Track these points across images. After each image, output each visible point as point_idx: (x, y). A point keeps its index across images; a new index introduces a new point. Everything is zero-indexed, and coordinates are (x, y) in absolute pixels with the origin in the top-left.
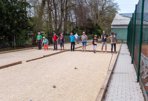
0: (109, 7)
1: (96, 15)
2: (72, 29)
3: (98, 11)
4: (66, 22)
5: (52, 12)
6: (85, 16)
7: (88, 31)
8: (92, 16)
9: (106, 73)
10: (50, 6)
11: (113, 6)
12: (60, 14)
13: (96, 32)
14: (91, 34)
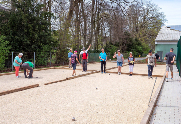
0: (152, 17)
1: (136, 27)
2: (105, 45)
3: (138, 23)
4: (98, 36)
5: (81, 24)
6: (121, 29)
7: (125, 47)
8: (131, 30)
9: (147, 105)
10: (79, 16)
11: (157, 16)
12: (90, 26)
13: (135, 50)
14: (129, 52)
